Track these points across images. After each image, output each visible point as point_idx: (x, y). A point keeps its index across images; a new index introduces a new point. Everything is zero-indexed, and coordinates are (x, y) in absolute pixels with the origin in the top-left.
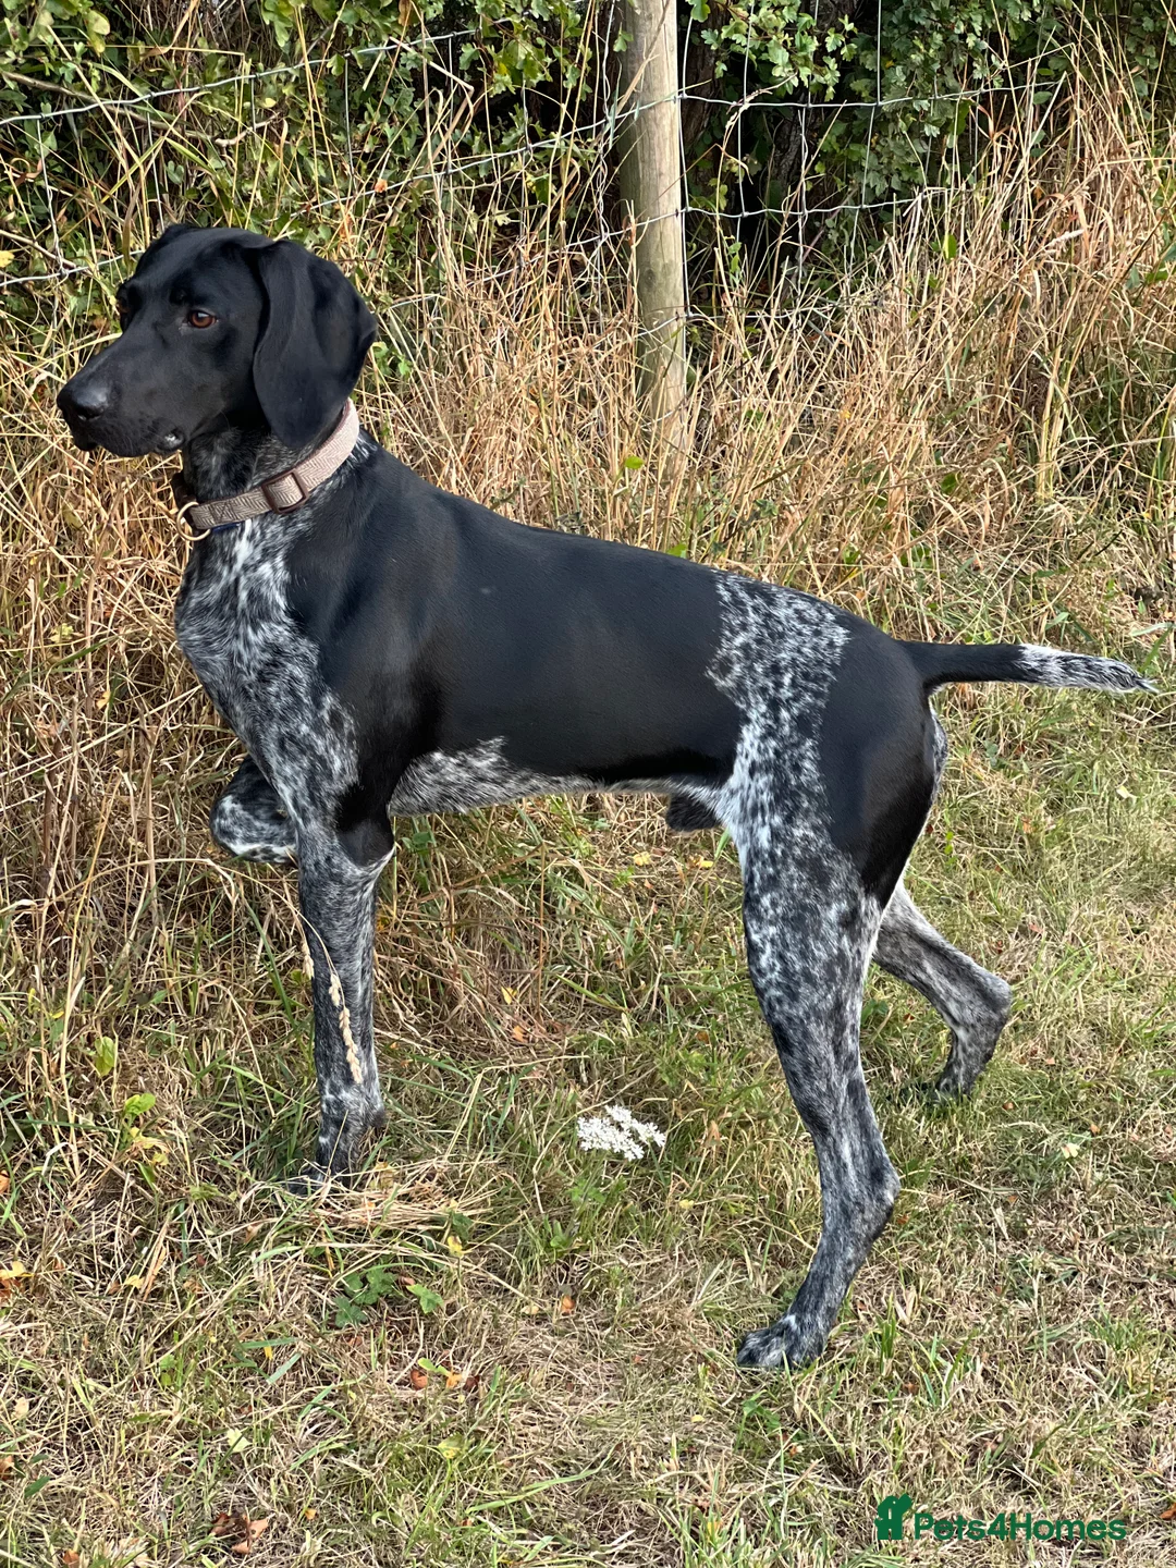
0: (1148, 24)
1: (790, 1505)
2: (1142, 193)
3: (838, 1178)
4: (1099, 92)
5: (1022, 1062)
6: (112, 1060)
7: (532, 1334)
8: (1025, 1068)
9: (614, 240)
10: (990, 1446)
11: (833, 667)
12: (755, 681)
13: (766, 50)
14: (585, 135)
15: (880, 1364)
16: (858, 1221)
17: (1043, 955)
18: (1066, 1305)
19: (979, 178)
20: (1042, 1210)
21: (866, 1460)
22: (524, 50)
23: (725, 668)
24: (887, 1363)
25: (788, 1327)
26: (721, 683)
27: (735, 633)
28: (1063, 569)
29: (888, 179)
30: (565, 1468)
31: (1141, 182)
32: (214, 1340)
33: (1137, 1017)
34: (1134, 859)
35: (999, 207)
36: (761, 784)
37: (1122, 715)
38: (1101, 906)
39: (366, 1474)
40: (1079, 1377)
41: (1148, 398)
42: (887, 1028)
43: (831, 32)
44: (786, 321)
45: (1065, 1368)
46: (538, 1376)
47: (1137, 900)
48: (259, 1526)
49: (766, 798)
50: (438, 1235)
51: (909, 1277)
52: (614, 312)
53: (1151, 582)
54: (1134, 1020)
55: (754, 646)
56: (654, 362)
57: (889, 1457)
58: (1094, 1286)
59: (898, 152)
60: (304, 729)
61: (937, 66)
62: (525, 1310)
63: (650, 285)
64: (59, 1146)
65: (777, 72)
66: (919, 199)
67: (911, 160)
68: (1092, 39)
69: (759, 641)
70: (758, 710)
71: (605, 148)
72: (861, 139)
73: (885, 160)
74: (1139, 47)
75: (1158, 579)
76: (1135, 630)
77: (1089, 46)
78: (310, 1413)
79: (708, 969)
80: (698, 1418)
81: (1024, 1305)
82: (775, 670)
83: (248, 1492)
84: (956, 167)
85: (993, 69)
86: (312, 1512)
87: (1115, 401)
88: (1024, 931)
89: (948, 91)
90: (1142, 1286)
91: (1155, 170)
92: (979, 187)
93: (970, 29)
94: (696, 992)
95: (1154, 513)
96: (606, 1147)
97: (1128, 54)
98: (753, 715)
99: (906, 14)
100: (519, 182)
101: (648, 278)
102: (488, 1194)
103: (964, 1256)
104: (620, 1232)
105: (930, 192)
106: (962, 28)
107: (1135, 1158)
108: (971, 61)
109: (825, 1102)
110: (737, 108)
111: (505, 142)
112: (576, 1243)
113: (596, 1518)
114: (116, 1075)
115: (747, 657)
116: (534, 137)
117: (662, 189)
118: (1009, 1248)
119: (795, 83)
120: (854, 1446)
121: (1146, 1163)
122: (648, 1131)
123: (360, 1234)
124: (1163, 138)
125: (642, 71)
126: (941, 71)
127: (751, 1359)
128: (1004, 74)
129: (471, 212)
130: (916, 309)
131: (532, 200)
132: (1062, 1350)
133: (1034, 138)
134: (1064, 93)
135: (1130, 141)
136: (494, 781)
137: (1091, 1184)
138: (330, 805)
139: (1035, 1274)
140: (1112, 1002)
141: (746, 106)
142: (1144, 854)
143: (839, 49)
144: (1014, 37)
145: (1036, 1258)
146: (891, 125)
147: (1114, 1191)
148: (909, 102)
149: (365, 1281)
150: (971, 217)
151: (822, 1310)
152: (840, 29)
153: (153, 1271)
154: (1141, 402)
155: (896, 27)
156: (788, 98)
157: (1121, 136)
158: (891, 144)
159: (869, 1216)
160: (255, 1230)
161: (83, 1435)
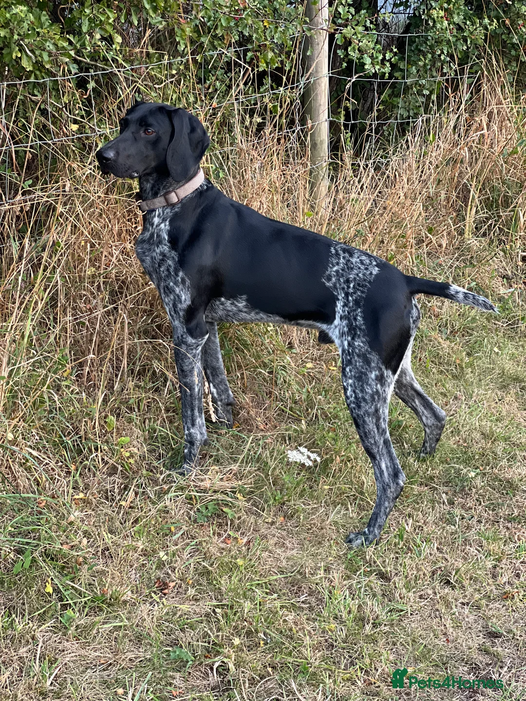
0: (513, 53)
1: (365, 587)
2: (509, 120)
3: (381, 476)
4: (493, 80)
5: (454, 444)
6: (113, 424)
7: (270, 528)
8: (455, 446)
9: (302, 130)
10: (439, 572)
11: (370, 282)
12: (340, 285)
13: (362, 58)
14: (292, 88)
15: (399, 544)
16: (389, 492)
17: (463, 406)
18: (469, 528)
19: (444, 112)
20: (461, 496)
21: (393, 574)
22: (270, 55)
23: (329, 279)
24: (401, 543)
25: (365, 532)
26: (327, 284)
27: (334, 266)
28: (474, 266)
29: (408, 111)
30: (282, 572)
31: (509, 115)
32: (153, 523)
33: (498, 430)
34: (499, 374)
35: (452, 124)
36: (344, 324)
37: (497, 322)
38: (486, 390)
39: (210, 568)
40: (473, 550)
41: (510, 201)
42: (403, 430)
43: (388, 51)
44: (367, 166)
45: (468, 547)
46: (272, 542)
47: (500, 389)
48: (172, 584)
49: (346, 329)
50: (234, 492)
51: (410, 516)
52: (301, 157)
53: (510, 273)
54: (498, 431)
55: (341, 271)
56: (316, 178)
57: (402, 573)
58: (479, 522)
59: (413, 101)
60: (171, 284)
61: (429, 67)
62: (266, 520)
63: (315, 148)
64: (94, 455)
65: (366, 67)
66: (420, 119)
67: (417, 104)
68: (491, 58)
69: (343, 270)
70: (341, 296)
71: (300, 94)
72: (398, 96)
73: (407, 104)
74: (510, 62)
75: (512, 272)
76: (502, 291)
77: (489, 61)
78: (189, 549)
79: (335, 405)
80: (330, 558)
81: (453, 527)
82: (348, 281)
83: (168, 574)
84: (435, 108)
85: (451, 68)
86: (191, 582)
87: (497, 201)
88: (456, 398)
89: (433, 77)
90: (498, 522)
91: (515, 111)
92: (445, 115)
93: (443, 53)
94: (330, 413)
95: (511, 246)
96: (298, 461)
97: (505, 65)
98: (340, 298)
99: (417, 46)
100: (266, 106)
101: (314, 146)
102: (252, 480)
103: (431, 510)
104: (301, 496)
105: (425, 117)
106: (439, 52)
107: (496, 478)
108: (442, 65)
109: (374, 447)
110: (350, 81)
111: (261, 90)
112: (286, 498)
113: (293, 590)
114: (115, 430)
115: (338, 275)
116: (272, 89)
117: (321, 111)
118: (448, 508)
119: (374, 71)
120: (389, 569)
121: (500, 480)
122: (313, 456)
123: (205, 491)
124: (518, 98)
125: (314, 65)
126: (430, 69)
127: (350, 541)
128: (456, 71)
129: (247, 117)
130: (419, 161)
131: (271, 113)
132: (466, 542)
133: (466, 97)
134: (479, 79)
135: (505, 99)
136: (245, 312)
137: (479, 487)
138: (181, 313)
139: (457, 516)
140: (489, 424)
141: (354, 80)
142: (503, 372)
143: (391, 59)
144: (460, 56)
145: (457, 511)
146: (410, 90)
147: (488, 490)
148: (418, 81)
149: (207, 508)
150: (441, 127)
151: (377, 526)
152: (391, 51)
153: (130, 500)
154: (507, 202)
155: (413, 51)
156: (370, 77)
157: (501, 97)
158: (410, 97)
159: (393, 490)
160: (166, 488)
161: (107, 553)
